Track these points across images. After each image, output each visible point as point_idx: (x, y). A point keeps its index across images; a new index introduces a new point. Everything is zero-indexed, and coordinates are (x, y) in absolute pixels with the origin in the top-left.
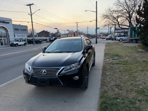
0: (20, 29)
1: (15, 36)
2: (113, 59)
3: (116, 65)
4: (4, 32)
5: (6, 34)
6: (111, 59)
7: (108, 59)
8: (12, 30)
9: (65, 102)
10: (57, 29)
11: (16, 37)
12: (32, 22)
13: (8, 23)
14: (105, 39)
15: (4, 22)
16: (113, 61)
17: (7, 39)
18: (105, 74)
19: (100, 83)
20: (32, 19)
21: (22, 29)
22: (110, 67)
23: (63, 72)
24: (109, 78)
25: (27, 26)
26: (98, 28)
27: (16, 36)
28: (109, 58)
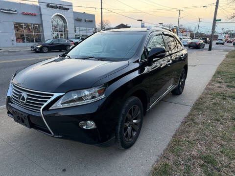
0: (83, 19)
1: (75, 31)
2: (228, 86)
3: (230, 100)
4: (61, 23)
5: (64, 26)
6: (224, 86)
7: (218, 85)
8: (73, 21)
9: (64, 170)
10: (141, 20)
11: (77, 33)
12: (102, 9)
13: (67, 9)
14: (232, 44)
15: (61, 8)
16: (227, 89)
17: (65, 34)
18: (192, 120)
19: (169, 139)
20: (101, 2)
21: (87, 20)
22: (214, 104)
23: (59, 105)
24: (197, 132)
25: (93, 16)
26: (217, 20)
27: (77, 31)
28: (220, 82)
